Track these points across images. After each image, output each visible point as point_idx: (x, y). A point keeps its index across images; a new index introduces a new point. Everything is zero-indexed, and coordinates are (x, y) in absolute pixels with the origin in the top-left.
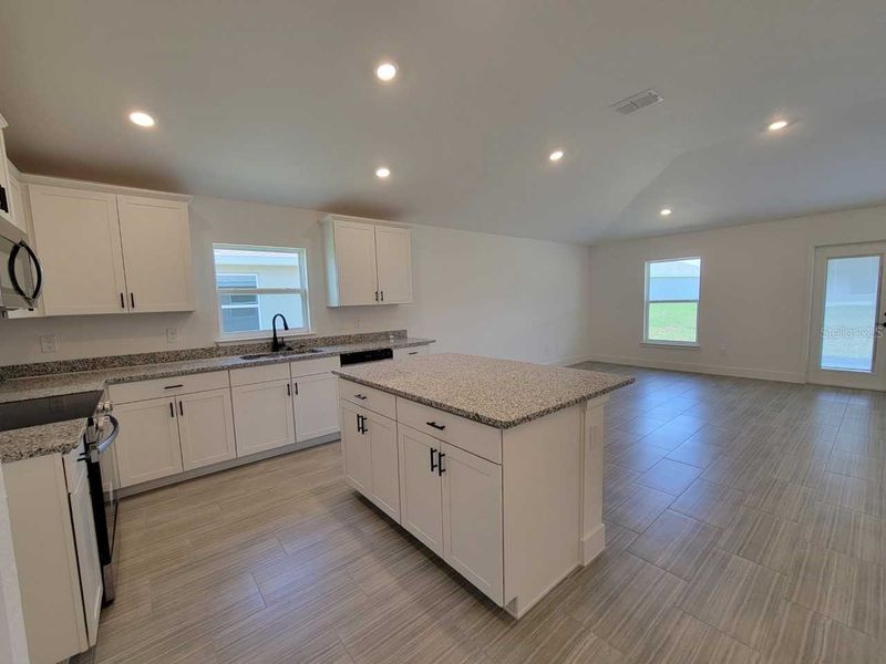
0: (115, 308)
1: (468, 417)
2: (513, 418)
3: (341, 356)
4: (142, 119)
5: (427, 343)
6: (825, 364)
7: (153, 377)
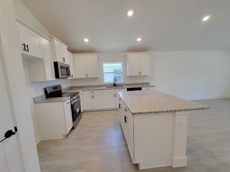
0: (85, 77)
3: (127, 88)
4: (86, 40)
7: (89, 90)
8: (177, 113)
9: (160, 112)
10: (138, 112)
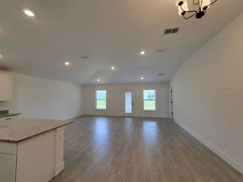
1: (5, 142)
2: (22, 139)
5: (17, 115)
6: (126, 112)
8: (58, 129)
9: (46, 132)
10: (25, 138)
